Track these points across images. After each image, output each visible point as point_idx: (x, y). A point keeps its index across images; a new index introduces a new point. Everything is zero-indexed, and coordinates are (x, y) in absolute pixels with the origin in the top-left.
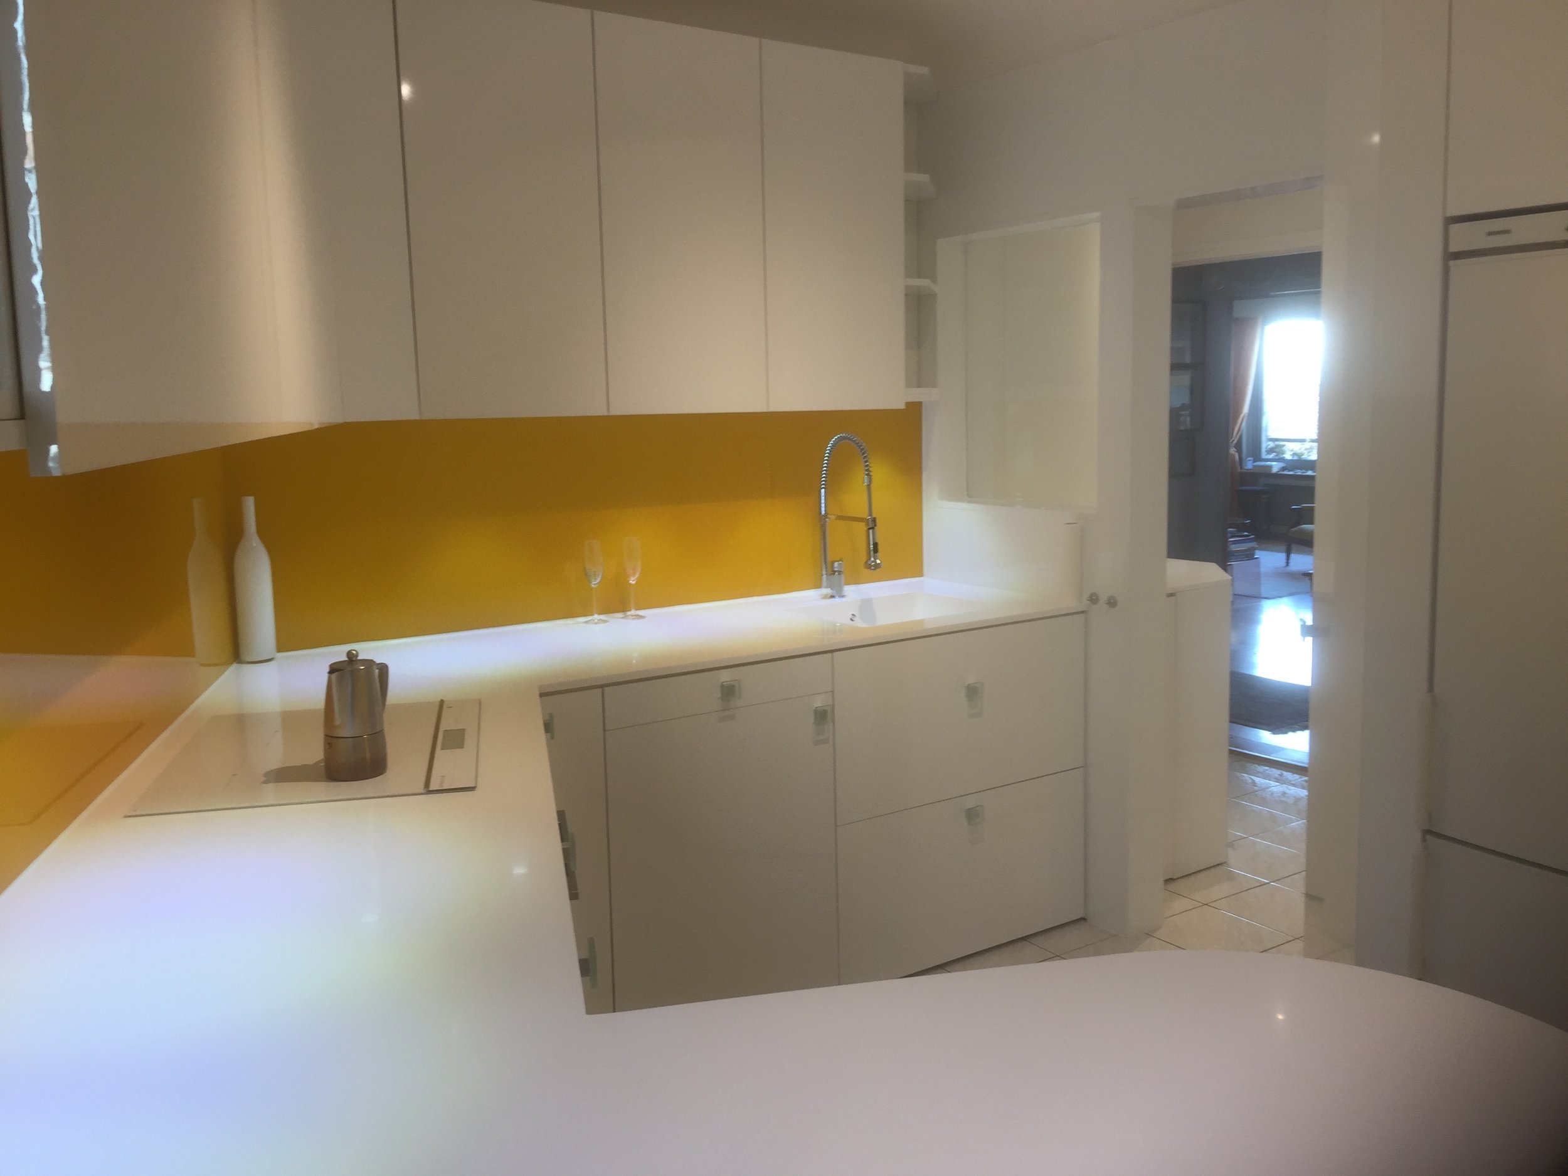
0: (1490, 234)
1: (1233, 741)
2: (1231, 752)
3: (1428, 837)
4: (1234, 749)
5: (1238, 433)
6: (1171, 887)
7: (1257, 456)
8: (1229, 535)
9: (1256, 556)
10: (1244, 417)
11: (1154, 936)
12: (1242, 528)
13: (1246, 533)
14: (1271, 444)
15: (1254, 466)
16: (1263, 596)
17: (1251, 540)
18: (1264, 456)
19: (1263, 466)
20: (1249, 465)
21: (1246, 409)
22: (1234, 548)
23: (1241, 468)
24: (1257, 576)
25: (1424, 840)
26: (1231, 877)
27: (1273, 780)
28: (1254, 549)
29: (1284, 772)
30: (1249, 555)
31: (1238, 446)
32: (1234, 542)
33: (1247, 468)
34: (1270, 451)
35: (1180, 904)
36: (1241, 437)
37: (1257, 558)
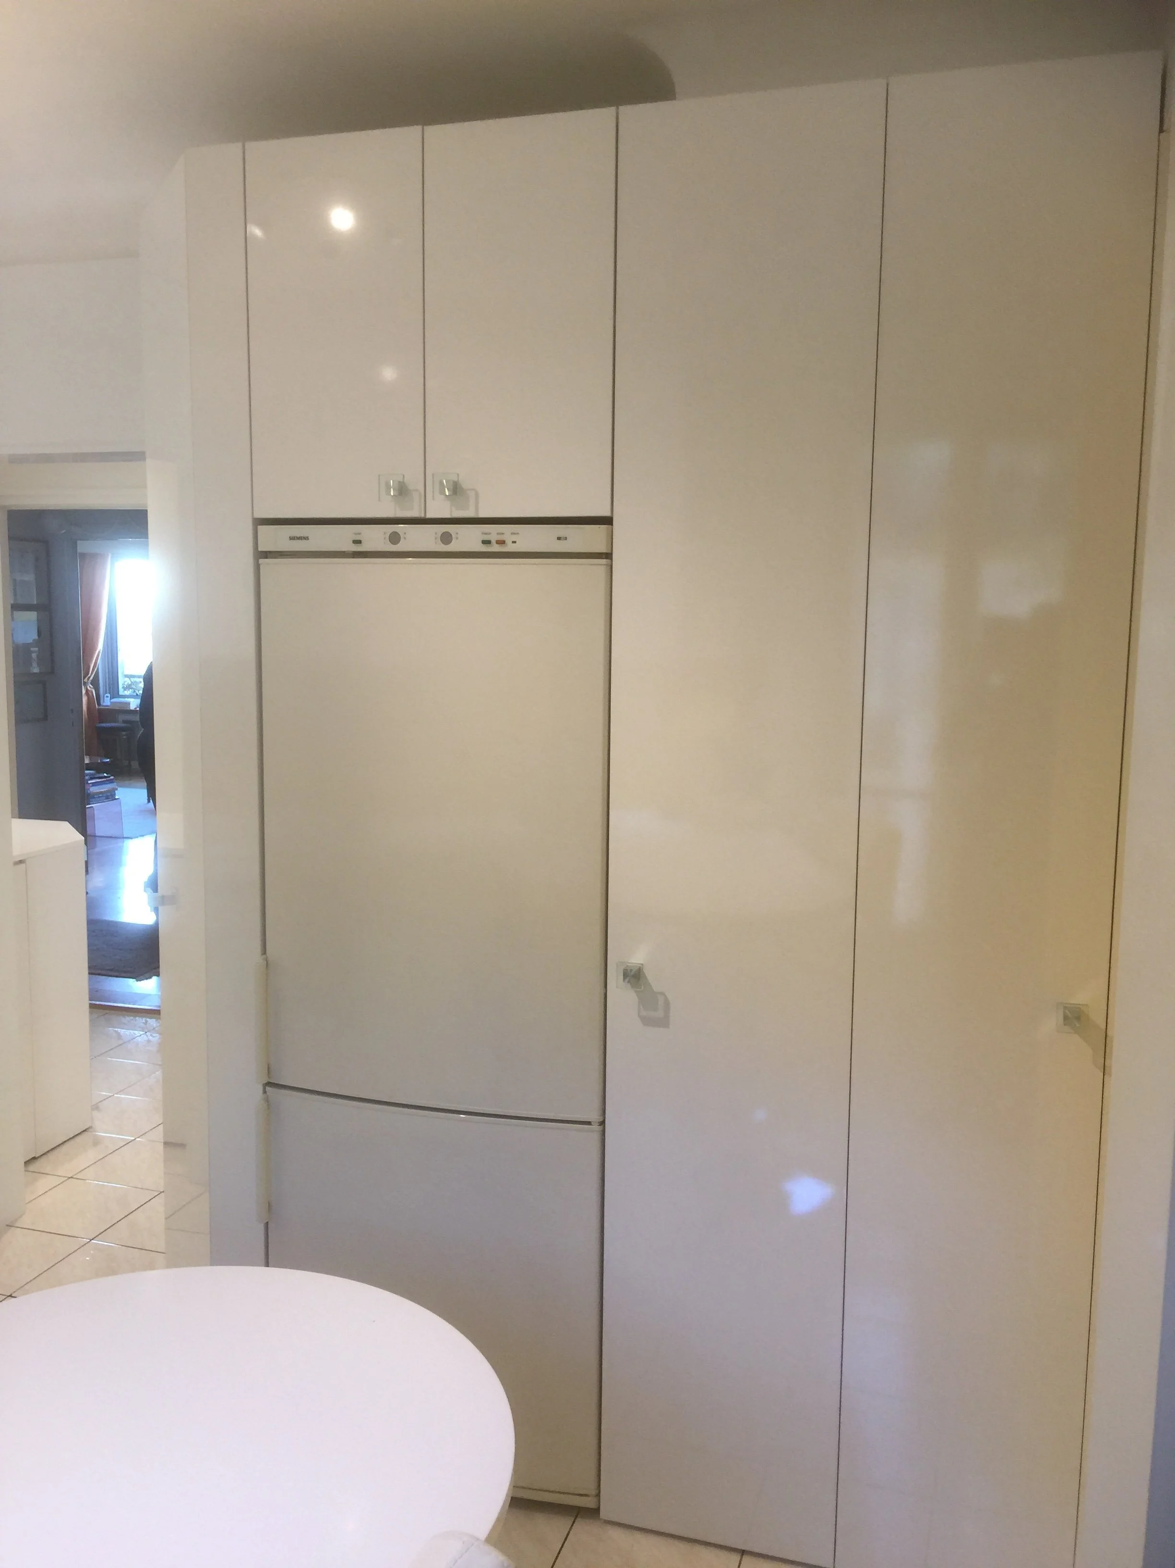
0: (292, 538)
1: (94, 993)
2: (92, 1006)
3: (268, 1089)
4: (98, 1003)
5: (93, 670)
6: (32, 1168)
7: (115, 693)
8: (87, 778)
9: (117, 797)
10: (99, 652)
11: (16, 1225)
12: (99, 768)
13: (105, 775)
14: (128, 681)
15: (111, 703)
16: (125, 836)
17: (111, 781)
18: (121, 692)
19: (121, 703)
20: (107, 702)
21: (100, 646)
22: (94, 790)
23: (99, 704)
24: (118, 817)
25: (265, 1092)
26: (97, 1142)
27: (139, 1029)
28: (114, 790)
29: (148, 1020)
30: (110, 796)
31: (95, 683)
32: (94, 784)
33: (104, 704)
34: (128, 687)
35: (44, 1183)
36: (97, 673)
37: (118, 799)
